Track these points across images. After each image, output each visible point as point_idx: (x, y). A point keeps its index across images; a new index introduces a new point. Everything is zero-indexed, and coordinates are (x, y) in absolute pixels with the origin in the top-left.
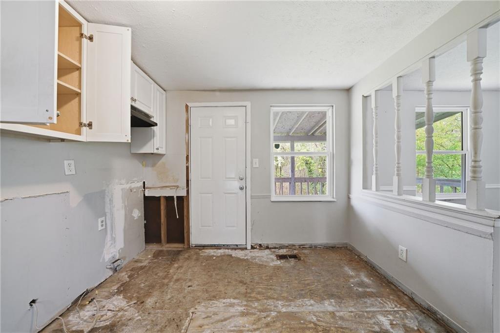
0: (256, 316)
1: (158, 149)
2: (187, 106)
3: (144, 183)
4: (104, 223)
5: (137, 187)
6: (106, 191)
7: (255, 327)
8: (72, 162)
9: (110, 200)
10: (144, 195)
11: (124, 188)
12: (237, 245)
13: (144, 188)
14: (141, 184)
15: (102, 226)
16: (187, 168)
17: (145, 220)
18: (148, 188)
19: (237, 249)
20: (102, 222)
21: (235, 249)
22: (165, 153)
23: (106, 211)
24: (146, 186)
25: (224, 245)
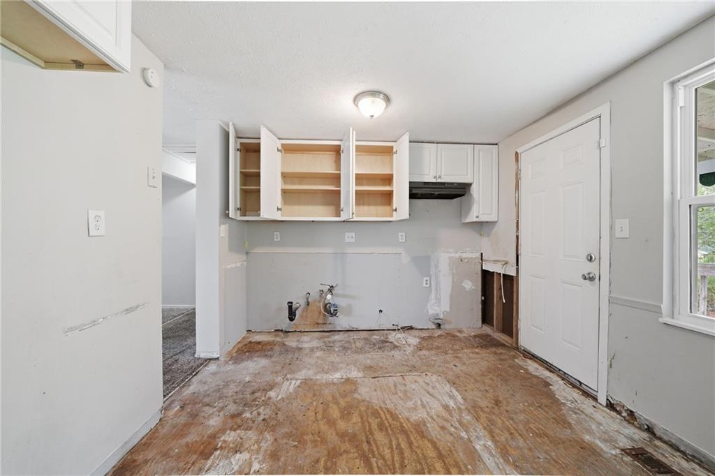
0: (450, 418)
1: (477, 217)
2: (517, 153)
3: (482, 254)
4: (428, 282)
5: (471, 258)
6: (432, 258)
7: (435, 417)
8: (404, 234)
9: (436, 265)
10: (482, 267)
11: (453, 257)
12: (581, 383)
13: (482, 260)
14: (478, 255)
15: (427, 284)
16: (517, 237)
17: (482, 295)
18: (485, 261)
19: (579, 389)
20: (427, 281)
21: (574, 386)
22: (496, 219)
23: (431, 273)
24: (483, 258)
25: (559, 370)
